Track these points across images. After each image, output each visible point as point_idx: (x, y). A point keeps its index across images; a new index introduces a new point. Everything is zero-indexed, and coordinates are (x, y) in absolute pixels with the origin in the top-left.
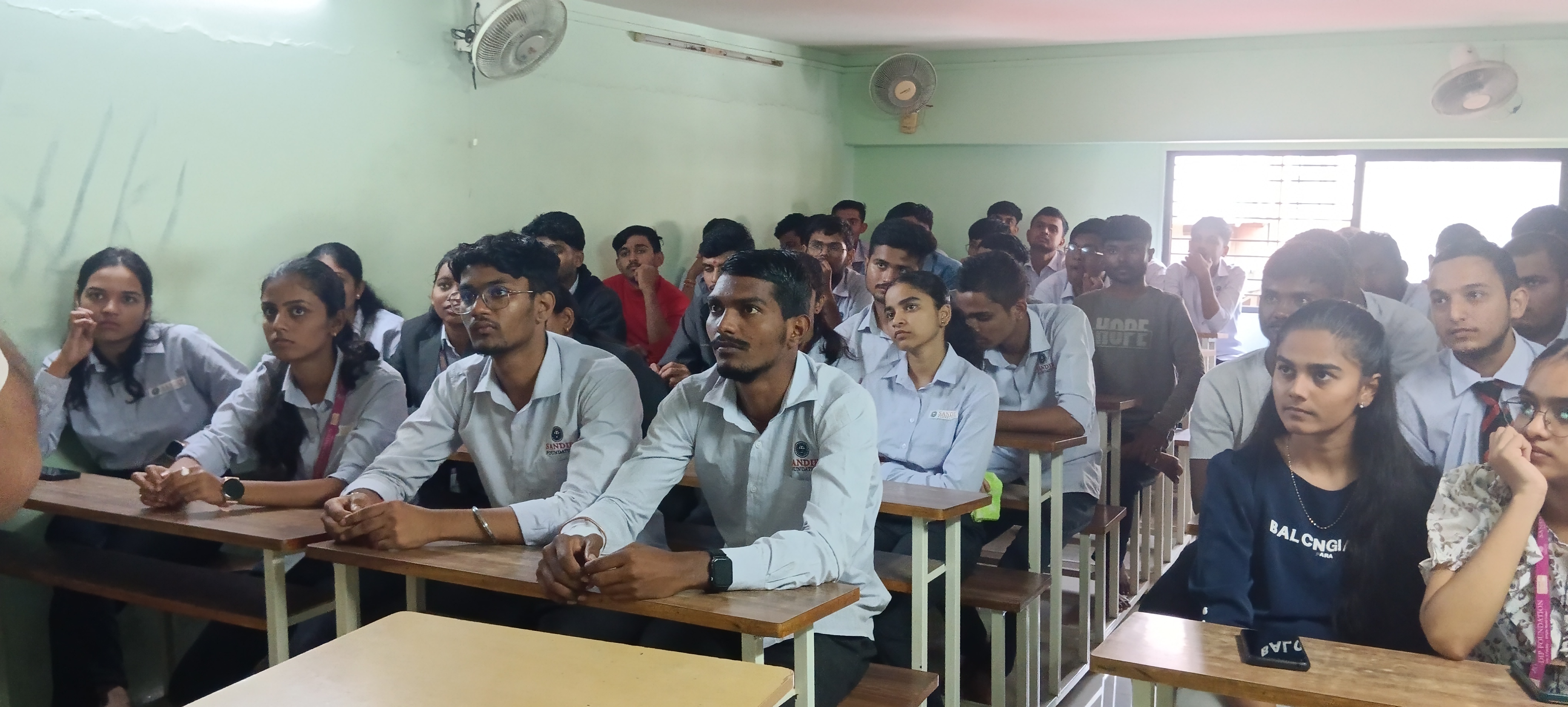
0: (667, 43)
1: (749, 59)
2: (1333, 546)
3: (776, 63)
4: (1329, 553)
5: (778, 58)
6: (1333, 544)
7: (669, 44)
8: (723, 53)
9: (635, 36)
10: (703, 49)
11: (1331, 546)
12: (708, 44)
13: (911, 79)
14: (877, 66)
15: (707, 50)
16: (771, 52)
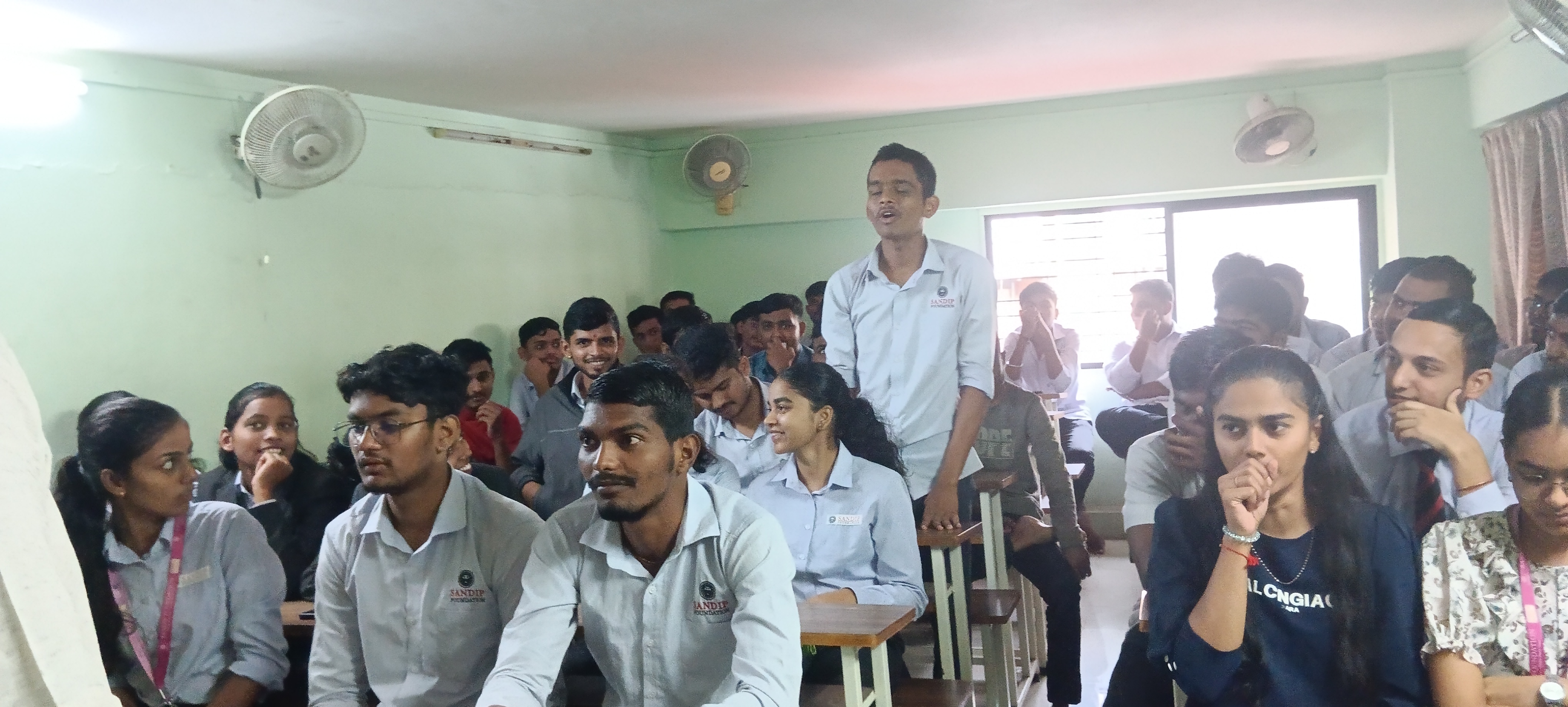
0: (470, 137)
1: (556, 148)
2: (1297, 600)
3: (584, 151)
4: (1294, 607)
5: (586, 146)
6: (1299, 597)
7: (472, 138)
8: (530, 145)
9: (435, 132)
10: (508, 142)
11: (1295, 599)
12: (513, 136)
13: (725, 160)
14: (688, 148)
15: (512, 142)
16: (577, 140)
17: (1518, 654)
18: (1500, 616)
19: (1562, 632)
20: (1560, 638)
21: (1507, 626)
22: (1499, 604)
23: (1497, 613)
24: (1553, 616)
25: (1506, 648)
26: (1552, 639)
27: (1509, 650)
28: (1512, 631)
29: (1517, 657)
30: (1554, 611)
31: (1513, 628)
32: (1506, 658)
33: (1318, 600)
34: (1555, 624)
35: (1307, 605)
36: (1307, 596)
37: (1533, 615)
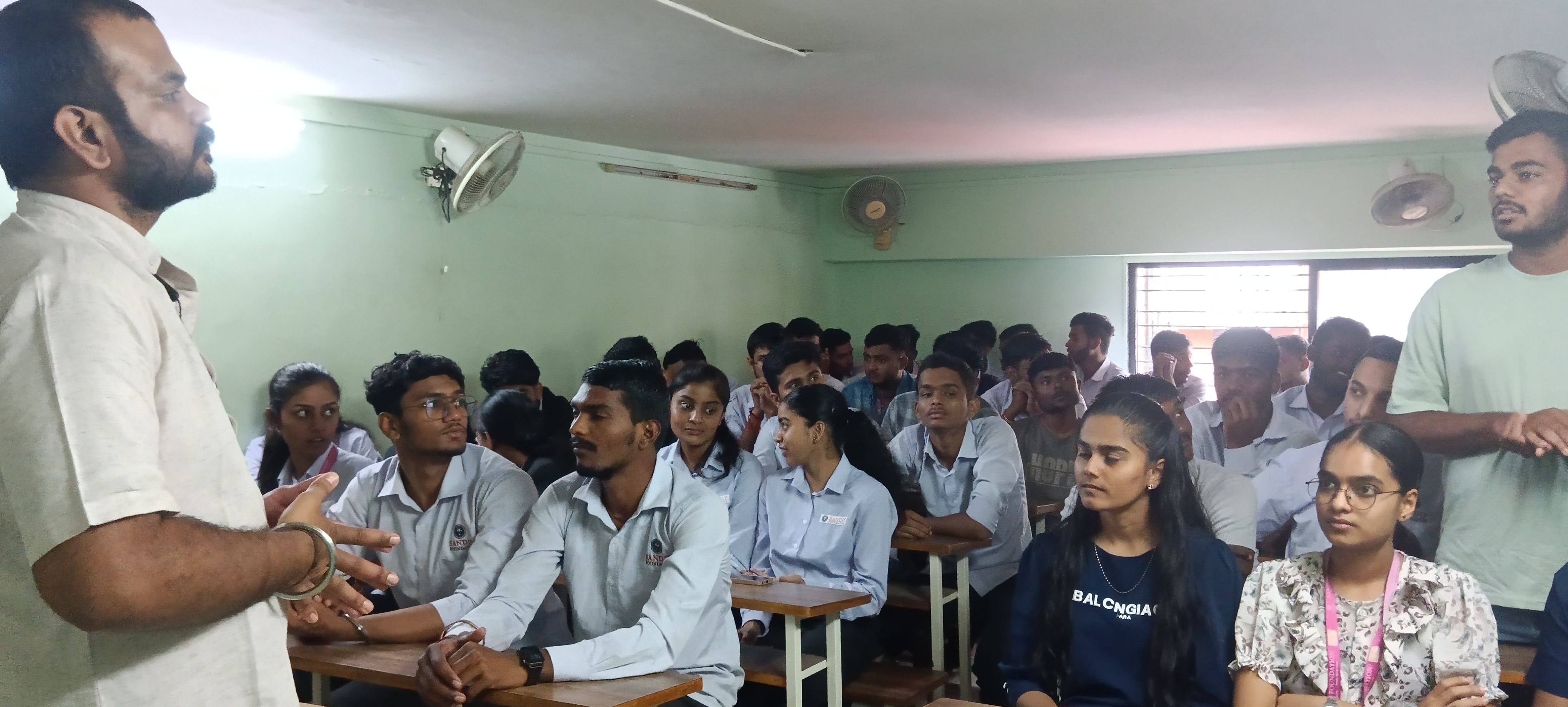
0: (639, 172)
1: (723, 184)
2: (1132, 609)
3: (750, 187)
4: (1127, 615)
5: (752, 182)
6: (1132, 607)
7: (641, 173)
8: (696, 180)
9: (606, 167)
10: (676, 177)
11: (1130, 609)
12: (681, 172)
13: (881, 199)
14: (848, 188)
15: (679, 177)
16: (745, 177)
17: (1314, 672)
18: (1296, 637)
19: (1354, 658)
20: (1353, 662)
21: (1307, 648)
22: (1298, 629)
23: (1294, 635)
24: (1349, 643)
25: (1303, 667)
26: (1346, 663)
27: (1306, 669)
28: (1311, 653)
29: (1313, 675)
30: (1351, 639)
31: (1312, 650)
32: (1305, 676)
33: (1147, 610)
34: (1349, 650)
35: (1138, 613)
36: (1139, 606)
37: (1333, 640)
